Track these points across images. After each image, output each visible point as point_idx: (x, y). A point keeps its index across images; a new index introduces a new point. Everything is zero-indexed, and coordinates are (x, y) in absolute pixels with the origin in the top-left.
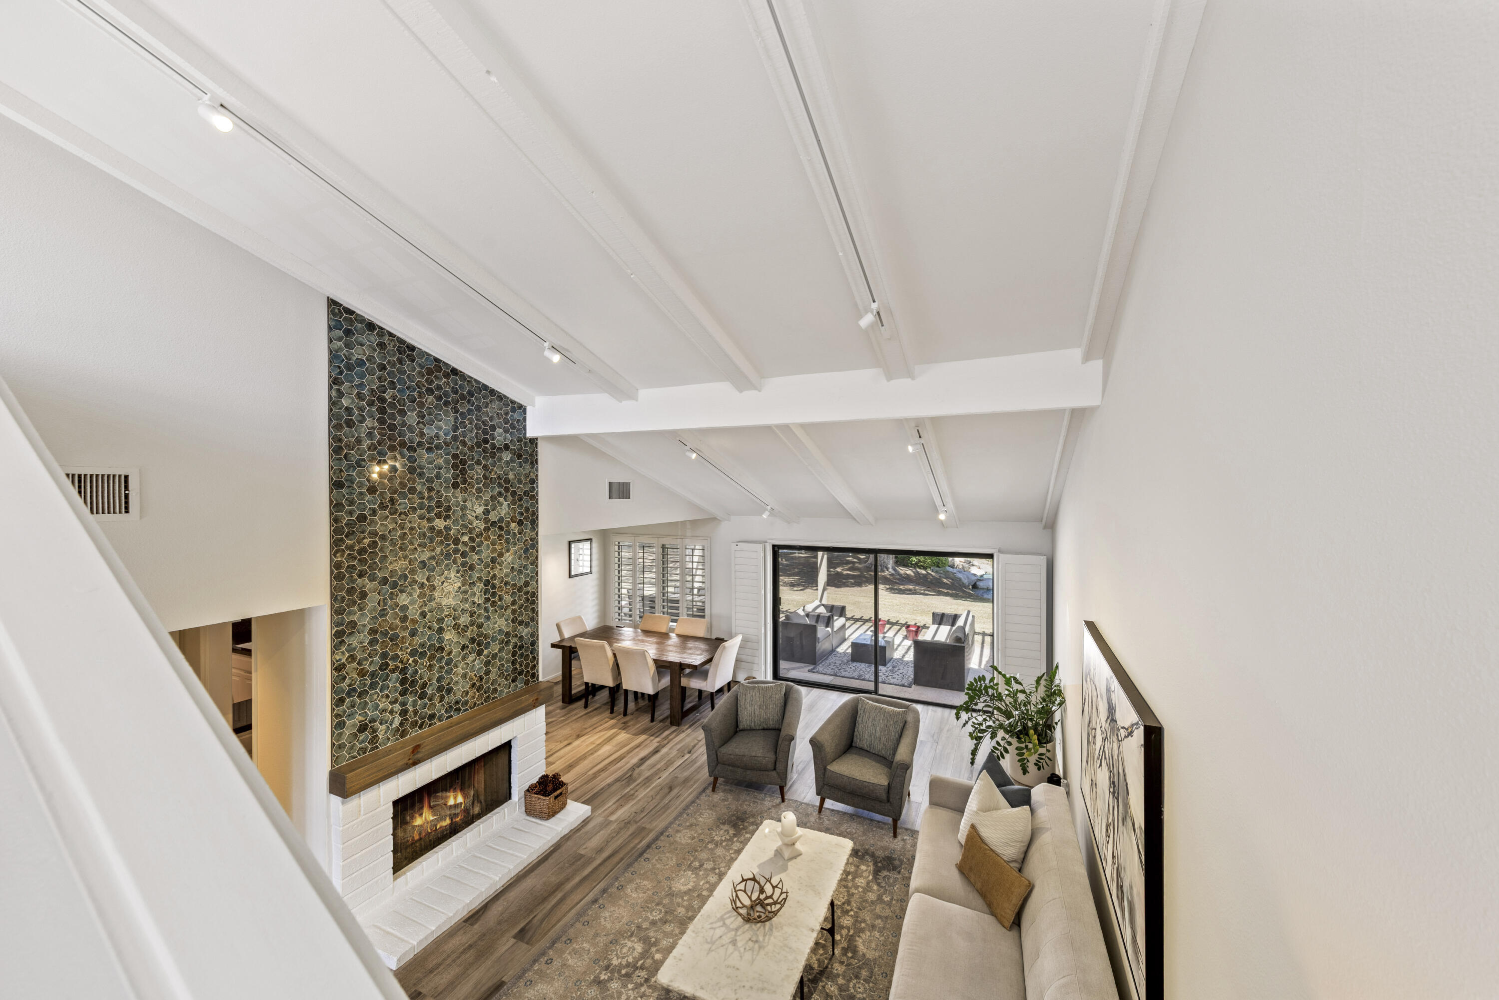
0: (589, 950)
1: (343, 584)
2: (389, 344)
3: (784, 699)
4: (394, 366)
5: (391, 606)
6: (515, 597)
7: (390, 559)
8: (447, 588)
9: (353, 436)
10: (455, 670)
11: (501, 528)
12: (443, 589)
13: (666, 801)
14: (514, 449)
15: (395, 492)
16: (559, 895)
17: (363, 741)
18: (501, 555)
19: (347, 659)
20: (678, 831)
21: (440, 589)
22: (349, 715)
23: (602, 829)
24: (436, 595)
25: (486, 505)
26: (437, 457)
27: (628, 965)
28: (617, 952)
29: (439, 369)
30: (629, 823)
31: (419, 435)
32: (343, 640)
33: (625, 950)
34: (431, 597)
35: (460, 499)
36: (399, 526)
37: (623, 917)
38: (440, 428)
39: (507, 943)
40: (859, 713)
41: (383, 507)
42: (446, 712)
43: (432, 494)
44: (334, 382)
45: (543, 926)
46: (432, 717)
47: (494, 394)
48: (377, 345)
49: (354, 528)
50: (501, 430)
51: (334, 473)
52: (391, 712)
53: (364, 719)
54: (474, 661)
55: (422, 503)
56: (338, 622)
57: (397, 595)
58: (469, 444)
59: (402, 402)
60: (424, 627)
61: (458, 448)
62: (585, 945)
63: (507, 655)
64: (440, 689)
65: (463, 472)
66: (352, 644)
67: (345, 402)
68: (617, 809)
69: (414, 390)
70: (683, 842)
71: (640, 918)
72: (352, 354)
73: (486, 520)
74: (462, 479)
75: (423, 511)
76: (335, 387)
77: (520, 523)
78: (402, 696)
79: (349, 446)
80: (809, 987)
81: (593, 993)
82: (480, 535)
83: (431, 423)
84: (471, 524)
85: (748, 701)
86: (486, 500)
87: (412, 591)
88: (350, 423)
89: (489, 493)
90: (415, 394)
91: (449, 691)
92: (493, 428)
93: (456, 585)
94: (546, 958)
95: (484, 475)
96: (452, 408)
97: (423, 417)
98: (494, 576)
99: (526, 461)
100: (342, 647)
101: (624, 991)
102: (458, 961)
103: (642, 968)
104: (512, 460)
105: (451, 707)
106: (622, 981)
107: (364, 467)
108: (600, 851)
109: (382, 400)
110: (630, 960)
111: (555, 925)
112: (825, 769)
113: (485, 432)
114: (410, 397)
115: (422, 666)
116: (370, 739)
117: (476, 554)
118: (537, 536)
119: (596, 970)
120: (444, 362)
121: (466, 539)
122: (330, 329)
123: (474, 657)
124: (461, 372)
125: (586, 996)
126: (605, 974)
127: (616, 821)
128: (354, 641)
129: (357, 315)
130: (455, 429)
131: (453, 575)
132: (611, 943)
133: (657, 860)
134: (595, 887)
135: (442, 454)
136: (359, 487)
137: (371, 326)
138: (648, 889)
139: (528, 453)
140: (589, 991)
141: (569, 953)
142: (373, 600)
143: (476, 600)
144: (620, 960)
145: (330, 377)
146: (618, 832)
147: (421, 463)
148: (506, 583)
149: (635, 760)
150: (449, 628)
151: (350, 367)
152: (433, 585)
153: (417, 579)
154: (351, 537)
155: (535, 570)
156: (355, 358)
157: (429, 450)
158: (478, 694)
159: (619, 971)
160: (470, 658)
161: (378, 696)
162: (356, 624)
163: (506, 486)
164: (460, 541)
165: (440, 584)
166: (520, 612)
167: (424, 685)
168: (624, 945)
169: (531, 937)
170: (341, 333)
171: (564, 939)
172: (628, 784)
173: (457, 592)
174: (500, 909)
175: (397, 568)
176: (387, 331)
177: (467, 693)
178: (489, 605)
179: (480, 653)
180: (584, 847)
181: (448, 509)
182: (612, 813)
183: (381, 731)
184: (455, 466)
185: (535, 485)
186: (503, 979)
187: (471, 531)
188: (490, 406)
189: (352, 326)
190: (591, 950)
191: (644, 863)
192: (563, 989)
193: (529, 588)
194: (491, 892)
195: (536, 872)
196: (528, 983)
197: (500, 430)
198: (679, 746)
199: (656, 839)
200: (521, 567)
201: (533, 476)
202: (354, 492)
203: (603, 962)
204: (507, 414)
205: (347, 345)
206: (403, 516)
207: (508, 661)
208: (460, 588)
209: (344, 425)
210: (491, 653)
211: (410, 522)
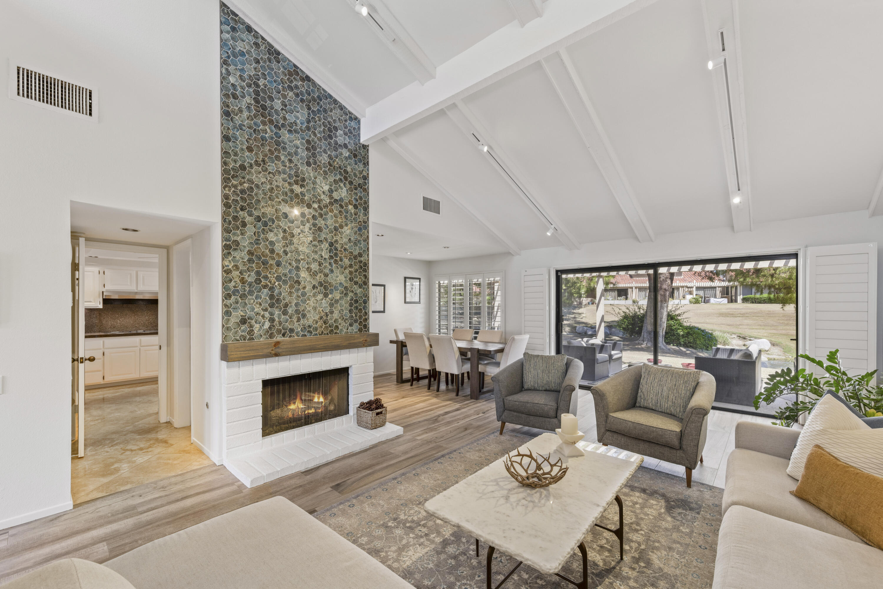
0: (384, 506)
1: (230, 211)
2: (262, 45)
3: (565, 367)
4: (265, 62)
5: (263, 239)
6: (352, 262)
7: (262, 204)
8: (302, 238)
9: (237, 106)
10: (308, 302)
11: (341, 206)
12: (299, 238)
13: (461, 435)
14: (351, 149)
15: (266, 155)
16: (369, 471)
17: (243, 331)
18: (341, 227)
19: (232, 267)
20: (468, 451)
21: (298, 238)
22: (234, 309)
23: (408, 443)
24: (295, 241)
25: (331, 185)
26: (295, 138)
27: (413, 521)
28: (405, 511)
29: (297, 74)
30: (431, 442)
31: (282, 118)
32: (230, 253)
33: (412, 512)
34: (291, 242)
35: (312, 175)
36: (268, 182)
37: (415, 492)
38: (297, 118)
39: (326, 489)
40: (643, 376)
41: (257, 164)
42: (302, 330)
43: (292, 165)
44: (224, 63)
45: (354, 485)
46: (292, 330)
47: (336, 103)
48: (253, 43)
49: (237, 173)
50: (342, 132)
51: (224, 129)
52: (263, 316)
53: (244, 315)
54: (322, 300)
55: (285, 170)
56: (226, 238)
57: (267, 233)
58: (319, 135)
59: (271, 91)
60: (286, 262)
61: (310, 136)
62: (381, 502)
63: (345, 304)
64: (297, 312)
65: (314, 155)
66: (236, 257)
67: (232, 79)
68: (422, 434)
69: (279, 84)
70: (472, 457)
71: (428, 495)
72: (236, 45)
73: (331, 197)
74: (313, 160)
75: (285, 176)
76: (225, 66)
77: (355, 207)
78: (270, 307)
79: (234, 112)
80: (592, 579)
81: (379, 532)
82: (326, 206)
83: (291, 112)
84: (320, 197)
85: (532, 366)
86: (331, 182)
87: (277, 233)
88: (235, 97)
89: (332, 177)
90: (280, 87)
91: (304, 316)
92: (336, 129)
93: (309, 238)
94: (350, 504)
95: (329, 162)
96: (306, 105)
97: (286, 106)
98: (336, 241)
99: (360, 161)
100: (229, 257)
101: (405, 538)
102: (290, 492)
103: (424, 526)
104: (349, 157)
105: (305, 328)
106: (405, 530)
107: (245, 131)
108: (406, 453)
109: (258, 86)
110: (415, 518)
111: (362, 486)
112: (607, 416)
113: (330, 130)
114: (276, 88)
115: (284, 291)
116: (249, 331)
117: (323, 220)
118: (368, 221)
119: (386, 519)
120: (300, 69)
121: (316, 206)
122: (221, 23)
123: (322, 297)
124: (313, 80)
125: (374, 533)
126: (392, 523)
127: (420, 440)
128: (237, 255)
129: (239, 17)
130: (308, 122)
131: (307, 230)
132: (402, 505)
133: (448, 464)
134: (397, 471)
135: (299, 137)
136: (241, 144)
137: (249, 29)
138: (438, 480)
139: (362, 155)
140: (377, 530)
141: (368, 504)
142: (250, 230)
143: (323, 255)
144: (406, 517)
145: (221, 58)
146: (421, 445)
147: (284, 140)
148: (345, 249)
149: (441, 412)
150: (304, 269)
151: (235, 56)
152: (293, 233)
153: (281, 225)
154: (235, 179)
155: (366, 246)
156: (238, 49)
157: (290, 131)
158: (324, 325)
159: (404, 524)
160: (318, 297)
161: (254, 302)
162: (239, 244)
163: (345, 177)
164: (312, 206)
165: (298, 234)
166: (355, 274)
167: (286, 305)
168: (412, 509)
169: (343, 490)
170: (228, 28)
171: (366, 495)
172: (434, 423)
173: (309, 244)
174: (327, 471)
175: (267, 212)
176: (260, 35)
177: (317, 322)
178: (332, 261)
179: (326, 295)
180: (394, 449)
181: (303, 180)
182: (418, 435)
183: (256, 328)
184: (308, 149)
185: (366, 181)
186: (316, 509)
187: (320, 201)
188: (333, 111)
189: (237, 25)
190: (385, 506)
191: (438, 465)
192: (357, 524)
193: (362, 259)
194: (324, 461)
195: (357, 456)
196: (333, 515)
197: (340, 132)
198: (475, 409)
199: (451, 453)
200: (356, 241)
201: (365, 173)
202: (237, 146)
203: (393, 515)
204: (346, 121)
205: (233, 38)
206: (271, 175)
207: (347, 308)
208: (311, 241)
209: (231, 96)
210: (334, 298)
211: (277, 181)
